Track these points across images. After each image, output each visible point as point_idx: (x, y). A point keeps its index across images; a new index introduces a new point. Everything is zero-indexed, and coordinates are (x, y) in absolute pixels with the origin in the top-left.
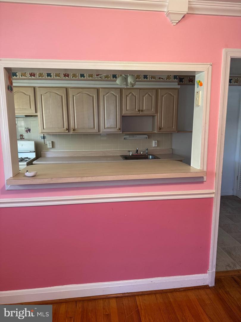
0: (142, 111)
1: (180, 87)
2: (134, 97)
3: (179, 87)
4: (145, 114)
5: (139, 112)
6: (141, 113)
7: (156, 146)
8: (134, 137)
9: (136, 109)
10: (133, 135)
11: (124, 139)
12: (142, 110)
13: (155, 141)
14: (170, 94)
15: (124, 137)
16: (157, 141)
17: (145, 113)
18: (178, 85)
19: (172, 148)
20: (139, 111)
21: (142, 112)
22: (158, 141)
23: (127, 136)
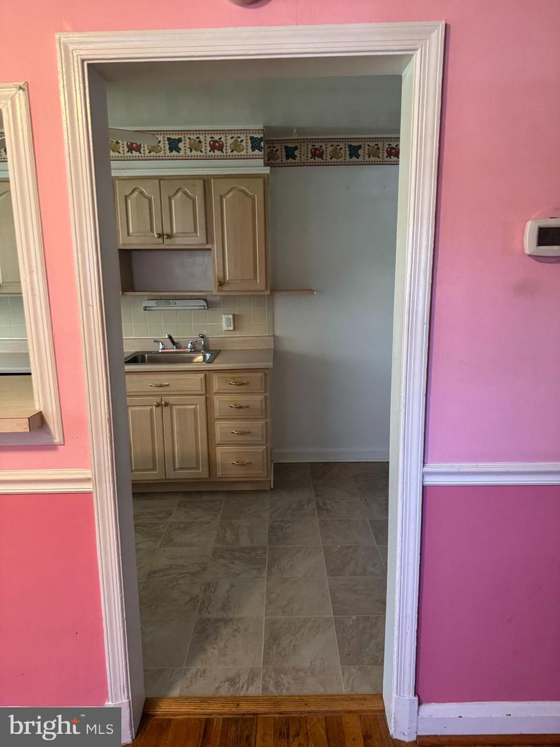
0: (169, 236)
1: (268, 172)
2: (144, 199)
3: (267, 170)
4: (178, 245)
5: (160, 240)
6: (168, 244)
7: (231, 328)
8: (170, 303)
9: (152, 230)
10: (167, 299)
11: (145, 309)
12: (167, 235)
13: (226, 316)
14: (244, 192)
15: (144, 305)
16: (231, 316)
17: (179, 242)
18: (265, 166)
19: (274, 335)
20: (160, 236)
21: (168, 240)
22: (234, 316)
23: (152, 303)
